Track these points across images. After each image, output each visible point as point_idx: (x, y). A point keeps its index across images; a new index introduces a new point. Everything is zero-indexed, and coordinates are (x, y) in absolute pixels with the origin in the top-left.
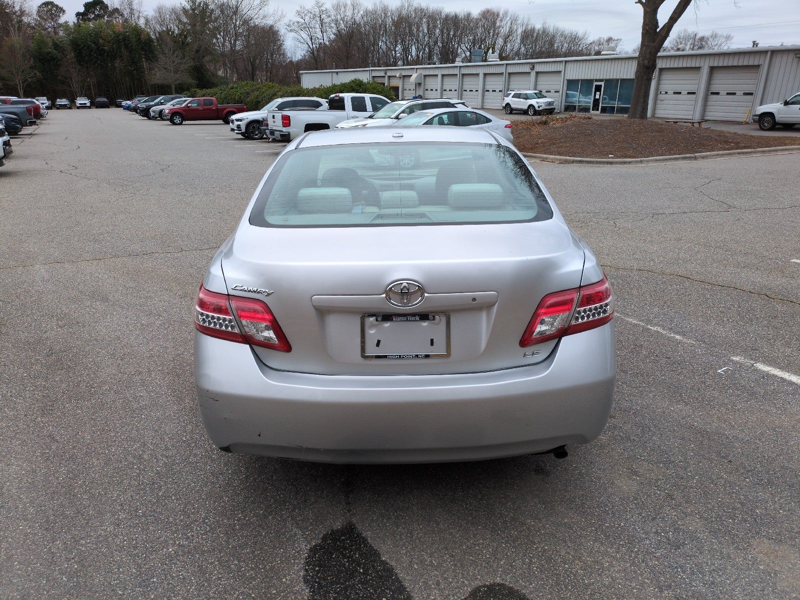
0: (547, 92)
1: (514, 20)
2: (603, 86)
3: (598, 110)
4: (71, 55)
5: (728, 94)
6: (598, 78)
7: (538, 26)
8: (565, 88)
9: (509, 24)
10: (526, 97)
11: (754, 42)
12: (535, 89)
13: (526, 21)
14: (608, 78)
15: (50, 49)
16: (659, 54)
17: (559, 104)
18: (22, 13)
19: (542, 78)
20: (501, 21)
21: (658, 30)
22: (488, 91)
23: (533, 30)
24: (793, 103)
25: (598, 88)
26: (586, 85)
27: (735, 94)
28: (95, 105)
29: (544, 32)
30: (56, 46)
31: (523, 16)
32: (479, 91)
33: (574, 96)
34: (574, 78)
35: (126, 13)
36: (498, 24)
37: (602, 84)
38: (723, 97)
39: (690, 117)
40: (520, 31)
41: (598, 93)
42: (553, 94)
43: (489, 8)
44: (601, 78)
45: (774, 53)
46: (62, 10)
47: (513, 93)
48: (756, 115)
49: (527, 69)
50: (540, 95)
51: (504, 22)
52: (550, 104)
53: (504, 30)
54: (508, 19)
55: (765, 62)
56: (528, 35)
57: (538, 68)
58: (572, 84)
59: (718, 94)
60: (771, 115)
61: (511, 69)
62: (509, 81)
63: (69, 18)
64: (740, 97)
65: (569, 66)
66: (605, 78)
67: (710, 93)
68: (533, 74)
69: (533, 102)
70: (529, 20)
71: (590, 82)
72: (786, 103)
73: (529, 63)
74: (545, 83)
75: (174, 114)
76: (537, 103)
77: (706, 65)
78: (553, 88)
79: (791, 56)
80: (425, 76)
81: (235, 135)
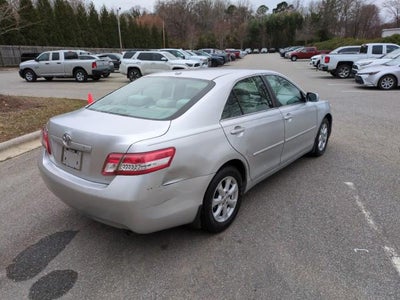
4: (265, 29)
15: (257, 27)
18: (252, 11)
28: (269, 52)
30: (260, 25)
35: (295, 6)
46: (267, 8)
63: (270, 12)
75: (293, 56)
81: (312, 66)
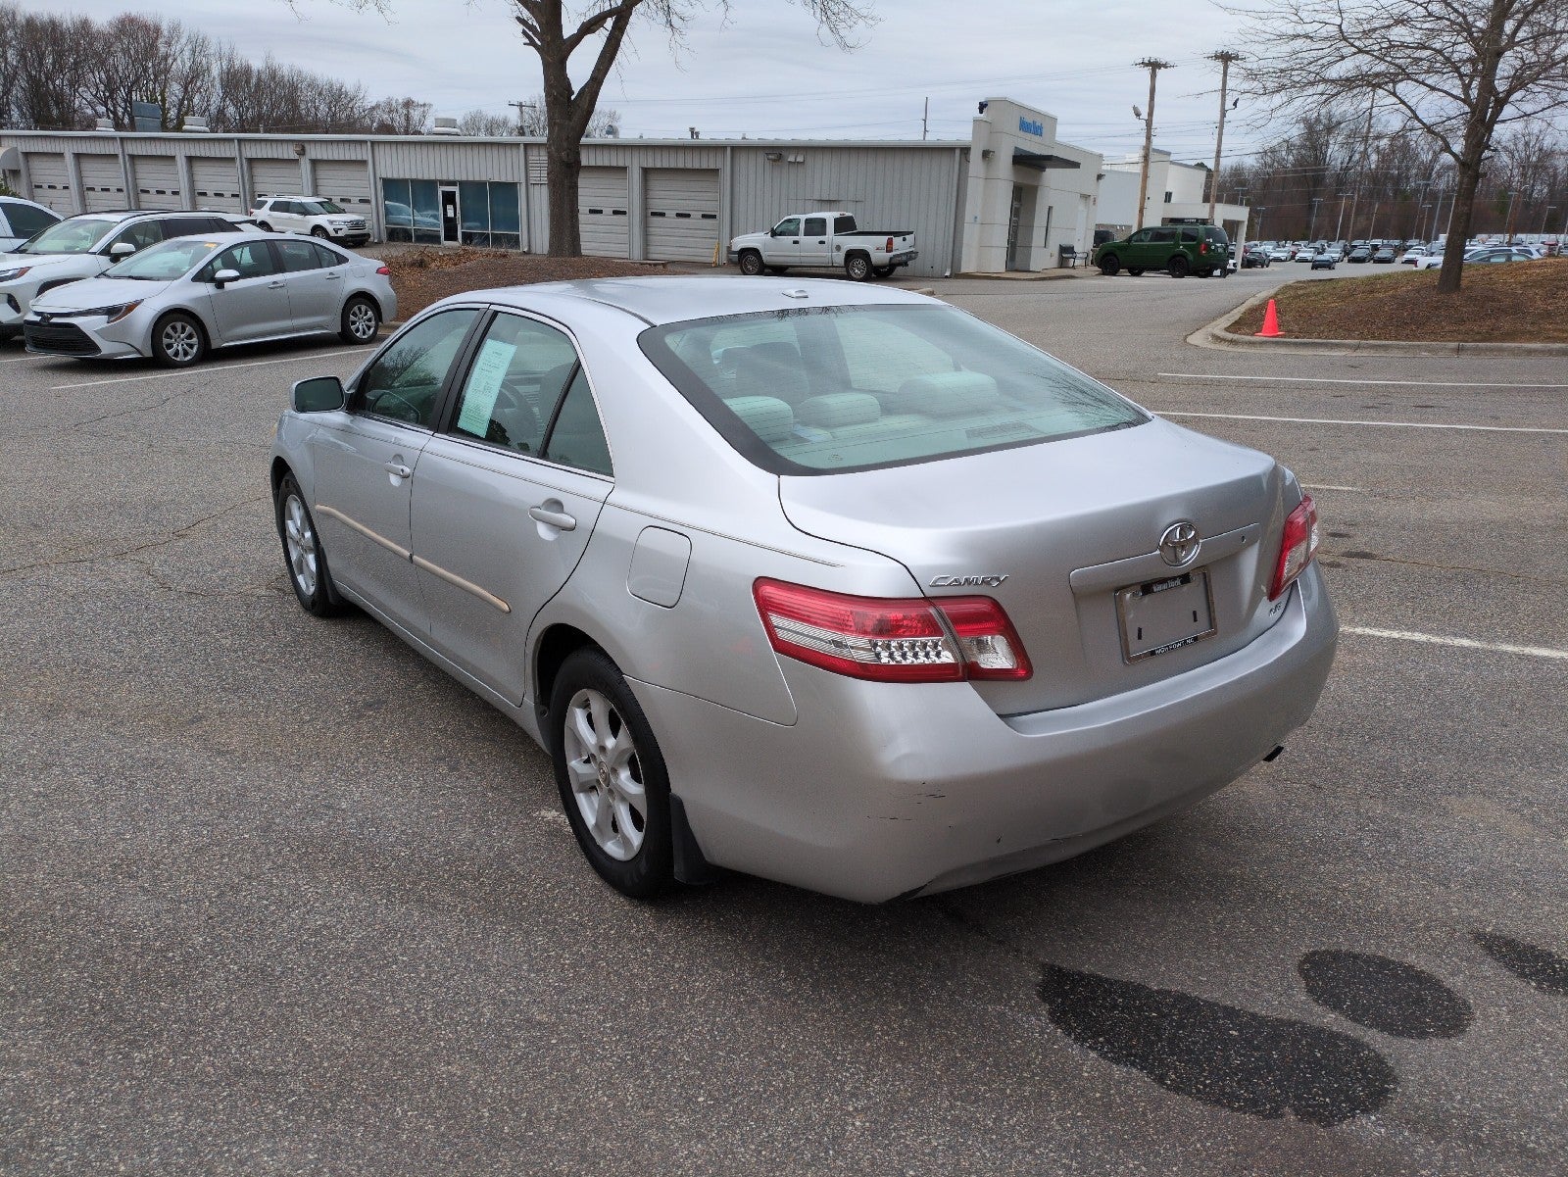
0: (342, 200)
1: (198, 46)
2: (457, 195)
3: (455, 238)
5: (678, 215)
6: (445, 178)
7: (257, 64)
8: (381, 194)
9: (187, 54)
10: (304, 210)
11: (692, 130)
12: (316, 194)
13: (226, 50)
14: (464, 178)
16: (584, 140)
17: (375, 226)
19: (324, 173)
20: (169, 44)
21: (573, 97)
22: (205, 194)
23: (247, 71)
24: (781, 234)
25: (449, 198)
26: (423, 191)
27: (688, 216)
29: (273, 75)
31: (218, 40)
32: (182, 193)
33: (400, 212)
34: (395, 176)
36: (162, 50)
37: (456, 189)
38: (671, 220)
39: (626, 255)
40: (215, 71)
41: (450, 208)
42: (355, 205)
43: (134, 14)
44: (451, 178)
45: (737, 150)
47: (270, 201)
48: (734, 253)
49: (290, 153)
50: (329, 207)
51: (176, 48)
52: (356, 225)
53: (181, 64)
54: (183, 41)
55: (723, 163)
56: (236, 80)
57: (314, 152)
58: (393, 188)
59: (663, 215)
60: (755, 251)
61: (251, 152)
62: (252, 177)
64: (696, 221)
65: (380, 151)
66: (458, 178)
67: (650, 214)
68: (305, 166)
69: (322, 220)
70: (232, 50)
71: (430, 185)
72: (774, 234)
73: (292, 141)
74: (335, 184)
76: (331, 222)
77: (635, 164)
78: (355, 194)
79: (761, 157)
80: (27, 155)
